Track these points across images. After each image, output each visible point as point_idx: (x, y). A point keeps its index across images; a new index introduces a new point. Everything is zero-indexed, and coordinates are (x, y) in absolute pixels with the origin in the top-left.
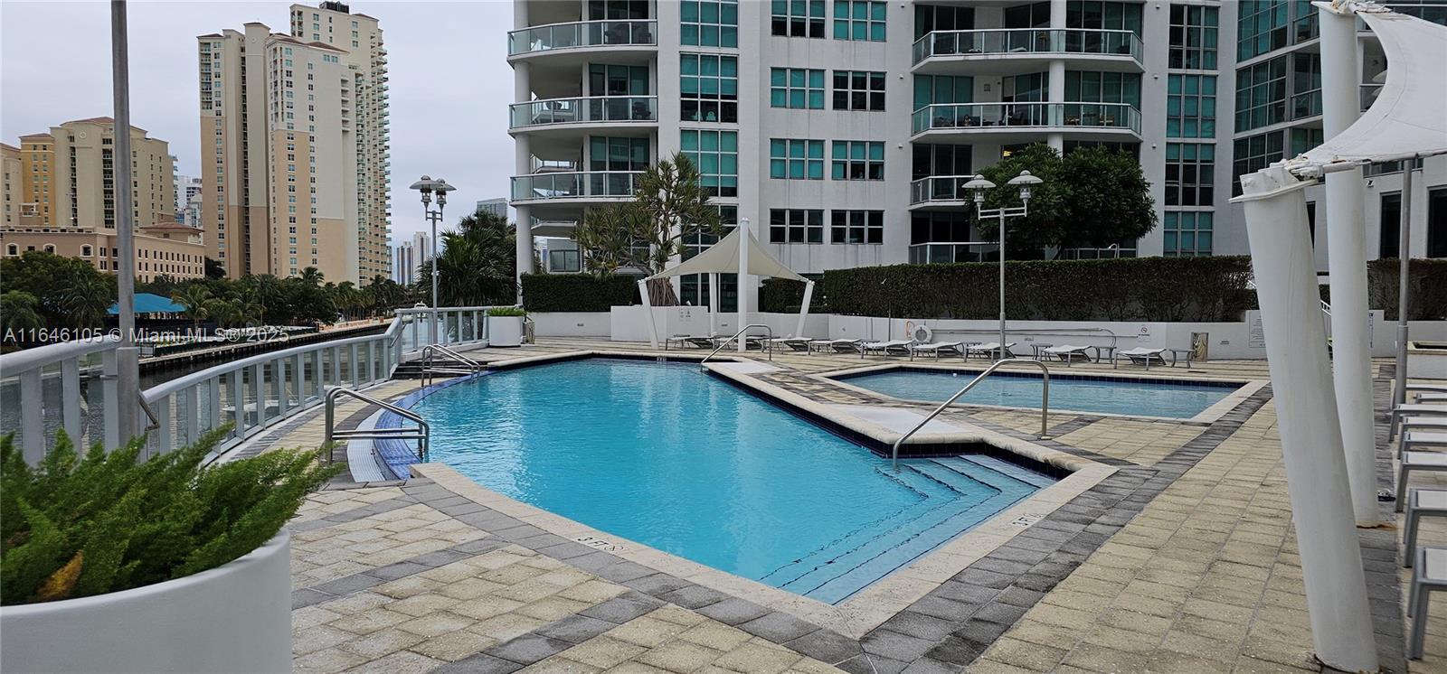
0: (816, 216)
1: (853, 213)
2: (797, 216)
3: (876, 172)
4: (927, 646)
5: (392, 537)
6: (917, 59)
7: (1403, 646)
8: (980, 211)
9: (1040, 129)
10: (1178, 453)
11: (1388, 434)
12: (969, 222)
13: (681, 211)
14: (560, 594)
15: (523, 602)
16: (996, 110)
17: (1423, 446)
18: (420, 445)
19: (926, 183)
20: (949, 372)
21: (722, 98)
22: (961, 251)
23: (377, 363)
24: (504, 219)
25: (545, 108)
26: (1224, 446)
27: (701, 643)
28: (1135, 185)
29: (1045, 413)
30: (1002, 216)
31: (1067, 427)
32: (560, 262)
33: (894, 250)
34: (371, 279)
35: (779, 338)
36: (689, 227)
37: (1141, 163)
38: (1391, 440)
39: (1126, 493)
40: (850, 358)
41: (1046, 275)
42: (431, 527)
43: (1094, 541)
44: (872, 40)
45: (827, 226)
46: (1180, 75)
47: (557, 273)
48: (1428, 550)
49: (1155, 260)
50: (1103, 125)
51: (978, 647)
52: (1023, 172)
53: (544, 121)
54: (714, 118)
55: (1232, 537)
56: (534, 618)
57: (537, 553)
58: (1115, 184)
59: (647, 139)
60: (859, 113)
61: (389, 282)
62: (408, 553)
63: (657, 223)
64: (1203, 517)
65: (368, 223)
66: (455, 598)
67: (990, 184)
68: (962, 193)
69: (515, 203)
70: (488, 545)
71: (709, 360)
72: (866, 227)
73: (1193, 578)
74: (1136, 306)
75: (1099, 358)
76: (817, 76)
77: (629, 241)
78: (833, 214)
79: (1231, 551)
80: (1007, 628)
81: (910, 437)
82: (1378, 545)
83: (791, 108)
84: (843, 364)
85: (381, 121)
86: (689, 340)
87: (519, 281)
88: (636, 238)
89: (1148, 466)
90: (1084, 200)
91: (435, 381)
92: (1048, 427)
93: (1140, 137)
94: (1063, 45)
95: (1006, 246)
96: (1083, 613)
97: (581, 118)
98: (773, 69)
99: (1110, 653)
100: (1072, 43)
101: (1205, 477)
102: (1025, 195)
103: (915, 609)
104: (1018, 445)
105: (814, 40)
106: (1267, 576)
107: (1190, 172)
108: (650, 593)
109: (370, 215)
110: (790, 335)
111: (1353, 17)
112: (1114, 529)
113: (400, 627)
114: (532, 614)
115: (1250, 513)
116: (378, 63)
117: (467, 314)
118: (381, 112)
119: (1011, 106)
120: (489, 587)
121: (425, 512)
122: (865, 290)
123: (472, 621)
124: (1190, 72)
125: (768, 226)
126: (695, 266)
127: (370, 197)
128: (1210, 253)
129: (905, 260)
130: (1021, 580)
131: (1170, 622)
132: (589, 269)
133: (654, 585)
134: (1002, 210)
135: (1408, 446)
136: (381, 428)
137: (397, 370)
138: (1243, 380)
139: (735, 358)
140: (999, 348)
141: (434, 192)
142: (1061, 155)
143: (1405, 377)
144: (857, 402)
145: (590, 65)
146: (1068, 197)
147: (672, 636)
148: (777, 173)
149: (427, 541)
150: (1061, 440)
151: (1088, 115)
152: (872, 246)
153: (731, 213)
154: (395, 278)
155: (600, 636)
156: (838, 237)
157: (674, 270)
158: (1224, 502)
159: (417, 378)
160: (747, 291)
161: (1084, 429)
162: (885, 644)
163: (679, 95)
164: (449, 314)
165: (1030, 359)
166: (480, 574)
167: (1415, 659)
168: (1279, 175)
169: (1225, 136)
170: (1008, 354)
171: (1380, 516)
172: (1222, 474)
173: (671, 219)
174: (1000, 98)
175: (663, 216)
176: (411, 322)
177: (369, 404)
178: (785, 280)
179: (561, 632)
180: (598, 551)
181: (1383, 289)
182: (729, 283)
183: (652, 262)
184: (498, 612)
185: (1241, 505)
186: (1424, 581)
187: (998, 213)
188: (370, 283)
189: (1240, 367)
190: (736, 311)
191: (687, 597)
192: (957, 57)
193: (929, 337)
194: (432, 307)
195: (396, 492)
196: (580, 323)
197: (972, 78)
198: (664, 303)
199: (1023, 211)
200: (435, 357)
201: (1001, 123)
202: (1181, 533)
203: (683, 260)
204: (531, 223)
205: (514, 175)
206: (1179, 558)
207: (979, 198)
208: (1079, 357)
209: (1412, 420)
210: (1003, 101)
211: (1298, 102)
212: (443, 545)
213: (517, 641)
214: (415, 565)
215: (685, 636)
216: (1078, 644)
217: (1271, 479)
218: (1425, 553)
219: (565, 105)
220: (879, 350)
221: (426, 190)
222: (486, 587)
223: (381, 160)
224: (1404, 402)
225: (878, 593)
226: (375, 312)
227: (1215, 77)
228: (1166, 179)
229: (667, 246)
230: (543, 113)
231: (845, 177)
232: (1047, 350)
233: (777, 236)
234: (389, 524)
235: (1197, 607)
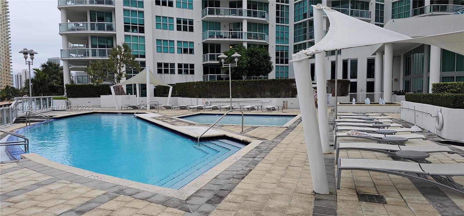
0: (173, 65)
1: (185, 65)
2: (166, 65)
3: (191, 51)
4: (206, 199)
5: (13, 181)
6: (203, 16)
7: (335, 186)
8: (223, 65)
9: (240, 40)
10: (279, 136)
11: (333, 128)
12: (220, 68)
13: (125, 62)
14: (81, 196)
15: (66, 200)
16: (228, 33)
17: (341, 130)
18: (25, 147)
19: (207, 56)
20: (215, 114)
21: (139, 25)
22: (218, 77)
23: (7, 118)
24: (59, 65)
25: (73, 25)
26: (291, 133)
27: (132, 207)
28: (267, 58)
29: (243, 126)
30: (230, 66)
31: (249, 130)
32: (81, 80)
33: (198, 76)
34: (5, 87)
35: (161, 105)
36: (128, 68)
37: (269, 51)
38: (333, 130)
39: (265, 148)
40: (185, 111)
41: (243, 84)
42: (29, 176)
43: (256, 163)
44: (189, 9)
45: (176, 69)
46: (279, 25)
47: (80, 84)
48: (341, 159)
49: (273, 80)
50: (258, 39)
51: (222, 198)
52: (235, 53)
53: (73, 30)
54: (136, 32)
55: (293, 159)
56: (70, 205)
57: (72, 182)
58: (262, 57)
59: (112, 38)
60: (185, 32)
61: (12, 88)
62: (20, 186)
63: (117, 67)
64: (285, 154)
65: (2, 66)
66: (39, 201)
67: (226, 56)
68: (218, 59)
69: (62, 59)
70: (53, 181)
71: (137, 113)
72: (189, 69)
73: (282, 171)
74: (268, 93)
75: (258, 109)
76: (171, 19)
77: (107, 72)
78: (178, 65)
79: (293, 163)
80: (231, 191)
81: (203, 135)
82: (329, 158)
83: (163, 29)
84: (182, 113)
85: (7, 28)
86: (130, 107)
87: (65, 87)
88: (109, 72)
89: (271, 140)
90: (253, 62)
91: (31, 123)
92: (243, 130)
93: (268, 43)
94: (246, 14)
95: (231, 76)
96: (252, 185)
97: (87, 29)
98: (156, 16)
99: (260, 195)
100: (249, 14)
101: (286, 142)
102: (236, 60)
103: (203, 188)
104: (235, 136)
105: (169, 7)
106: (302, 169)
107: (282, 54)
108: (114, 192)
109: (3, 63)
110: (165, 104)
111: (322, 10)
112: (262, 159)
113: (16, 213)
114: (70, 203)
115: (298, 152)
116: (5, 6)
117: (45, 99)
118: (6, 24)
119: (232, 32)
120: (53, 195)
121: (27, 171)
122: (189, 89)
123: (45, 208)
124: (282, 24)
125: (156, 68)
126: (131, 81)
127: (3, 56)
128: (288, 78)
129: (202, 80)
130: (235, 176)
131: (276, 185)
132: (92, 83)
133: (116, 189)
134: (230, 64)
135: (337, 131)
136: (9, 141)
137: (16, 120)
138: (296, 114)
139: (146, 112)
140: (230, 107)
141: (29, 54)
142: (247, 48)
143: (337, 112)
144: (186, 125)
145: (90, 11)
146: (249, 61)
147: (122, 206)
148: (159, 50)
149: (27, 182)
150: (247, 133)
151: (254, 36)
152: (191, 75)
153: (143, 64)
154: (15, 86)
155: (96, 208)
156: (180, 72)
157: (124, 82)
158: (291, 149)
159: (25, 123)
160: (150, 90)
161: (254, 130)
162: (194, 200)
163: (123, 23)
164: (37, 99)
165: (239, 110)
166: (49, 191)
167: (338, 189)
168: (302, 54)
169: (291, 44)
170: (233, 109)
171: (330, 150)
172: (290, 141)
173: (122, 65)
174: (229, 30)
175: (119, 64)
176: (21, 102)
177: (4, 133)
178: (163, 86)
179: (80, 208)
180: (95, 180)
181: (332, 88)
182: (143, 87)
183: (115, 80)
184: (56, 204)
185: (295, 150)
186: (340, 167)
187: (229, 65)
188: (4, 88)
189: (296, 111)
190: (146, 97)
191: (128, 192)
192: (215, 16)
193: (209, 104)
194: (30, 96)
195: (15, 164)
196: (89, 101)
197: (220, 23)
198: (120, 94)
199: (236, 65)
200: (32, 115)
201: (229, 38)
202: (279, 159)
203: (127, 79)
204: (69, 66)
205: (62, 49)
206: (279, 166)
207: (223, 61)
208: (253, 109)
209: (339, 124)
210: (230, 31)
211: (310, 34)
212: (34, 182)
213: (64, 214)
214: (22, 191)
215: (127, 205)
216: (251, 194)
217: (303, 142)
218: (340, 160)
219: (81, 25)
220: (194, 108)
221: (25, 53)
222: (52, 196)
223: (7, 42)
224: (336, 119)
225: (192, 185)
226: (7, 99)
227: (288, 26)
228: (276, 56)
229: (121, 75)
230: (72, 27)
231: (182, 53)
232: (244, 107)
233: (160, 71)
234: (12, 176)
235: (283, 180)
